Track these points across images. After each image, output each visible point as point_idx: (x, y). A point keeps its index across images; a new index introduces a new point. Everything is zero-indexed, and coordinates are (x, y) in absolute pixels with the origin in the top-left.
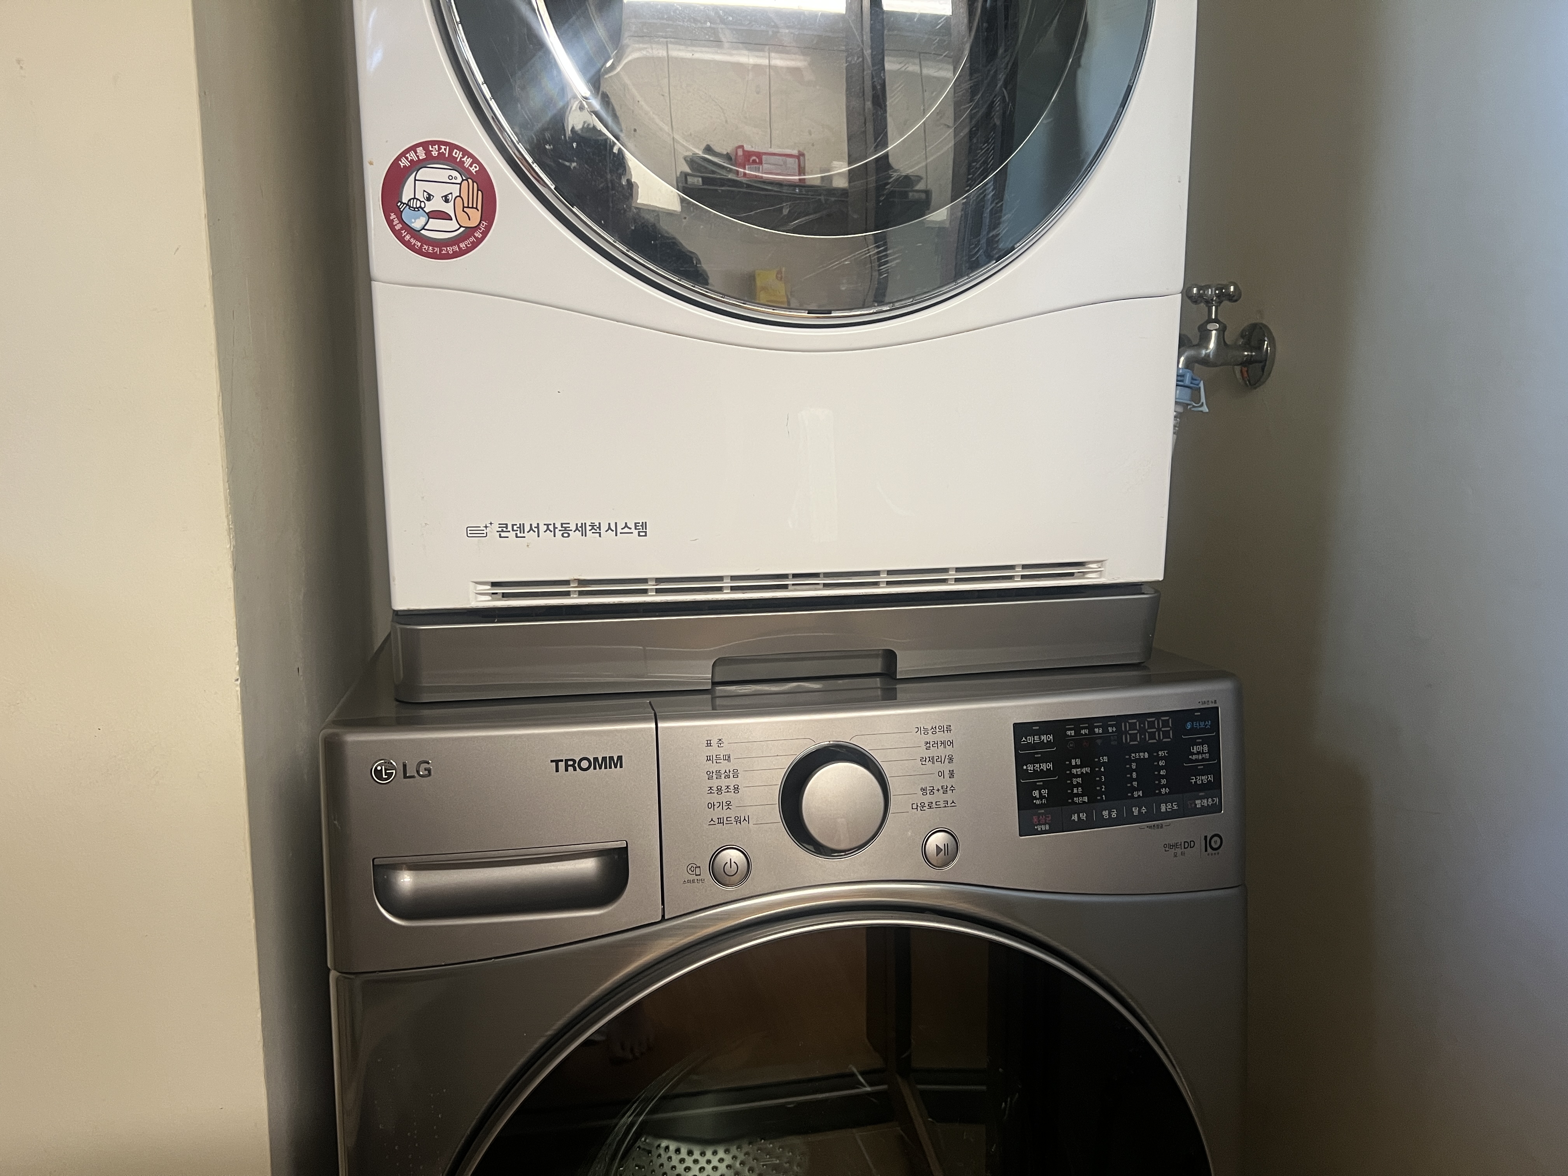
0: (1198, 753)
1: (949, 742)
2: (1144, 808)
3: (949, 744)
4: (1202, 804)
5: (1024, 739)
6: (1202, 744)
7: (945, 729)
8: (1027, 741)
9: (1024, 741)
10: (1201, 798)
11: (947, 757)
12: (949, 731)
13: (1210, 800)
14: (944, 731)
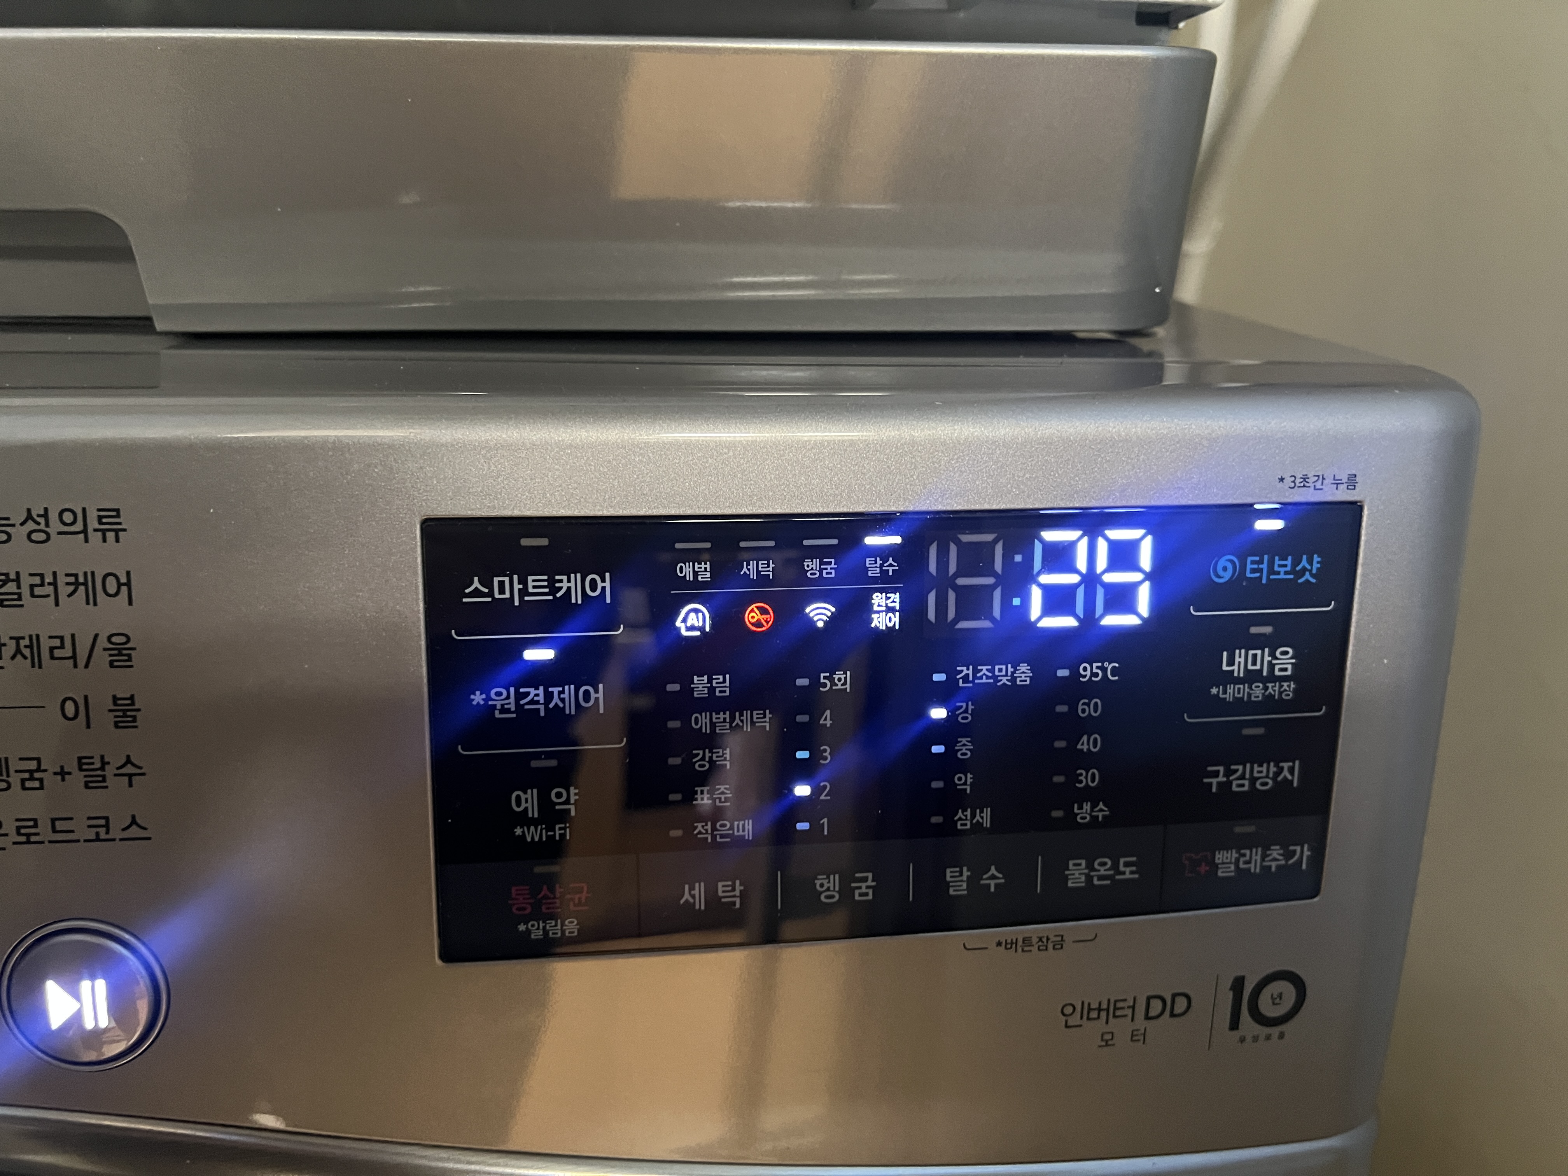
0: (1252, 677)
1: (111, 581)
2: (993, 870)
3: (112, 590)
4: (1242, 866)
5: (476, 584)
6: (1271, 643)
7: (93, 524)
8: (491, 594)
9: (477, 593)
10: (1242, 843)
11: (102, 642)
12: (111, 536)
13: (1276, 852)
14: (85, 531)
